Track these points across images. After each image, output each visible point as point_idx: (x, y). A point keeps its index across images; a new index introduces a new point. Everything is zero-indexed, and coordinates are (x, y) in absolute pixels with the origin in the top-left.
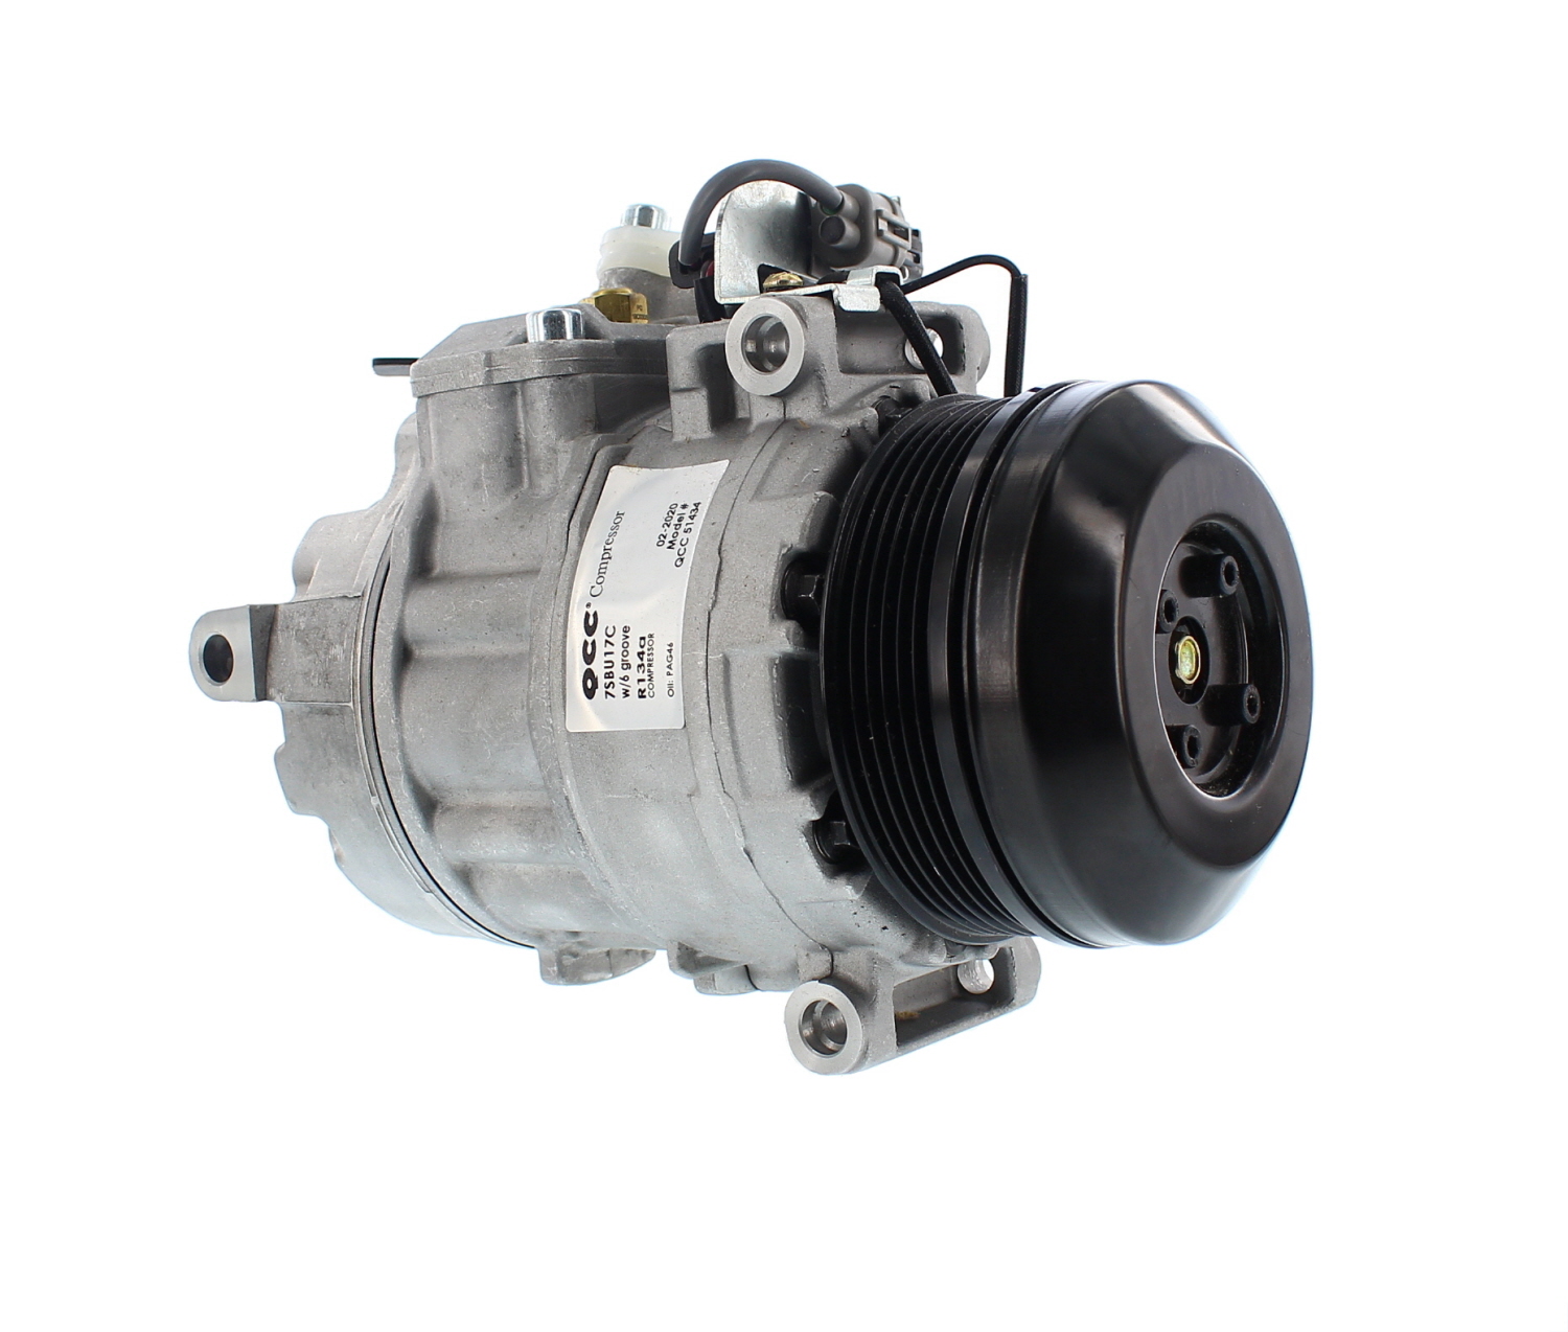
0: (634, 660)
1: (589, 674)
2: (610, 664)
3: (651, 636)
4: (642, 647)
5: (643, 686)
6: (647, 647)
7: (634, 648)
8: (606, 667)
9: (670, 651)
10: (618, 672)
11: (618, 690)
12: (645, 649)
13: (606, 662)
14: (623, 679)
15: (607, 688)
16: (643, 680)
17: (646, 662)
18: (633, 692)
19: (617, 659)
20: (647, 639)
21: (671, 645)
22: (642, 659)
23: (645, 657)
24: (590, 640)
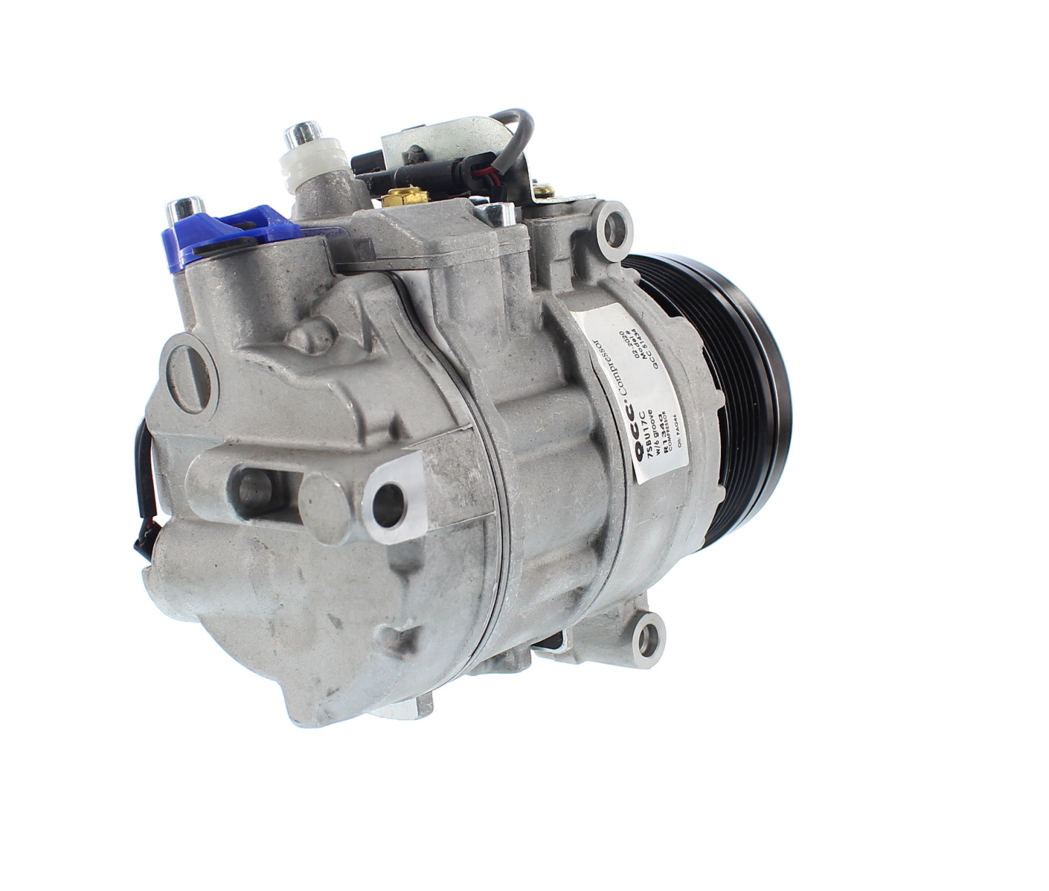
0: (659, 430)
1: (638, 445)
2: (648, 436)
3: (664, 413)
4: (661, 421)
5: (666, 444)
6: (664, 420)
7: (658, 423)
8: (646, 438)
9: (675, 420)
10: (653, 440)
11: (653, 452)
12: (663, 422)
13: (646, 435)
14: (656, 443)
15: (648, 451)
16: (666, 441)
17: (665, 430)
18: (662, 451)
19: (650, 431)
20: (662, 415)
21: (675, 416)
22: (663, 428)
23: (665, 426)
24: (633, 423)
